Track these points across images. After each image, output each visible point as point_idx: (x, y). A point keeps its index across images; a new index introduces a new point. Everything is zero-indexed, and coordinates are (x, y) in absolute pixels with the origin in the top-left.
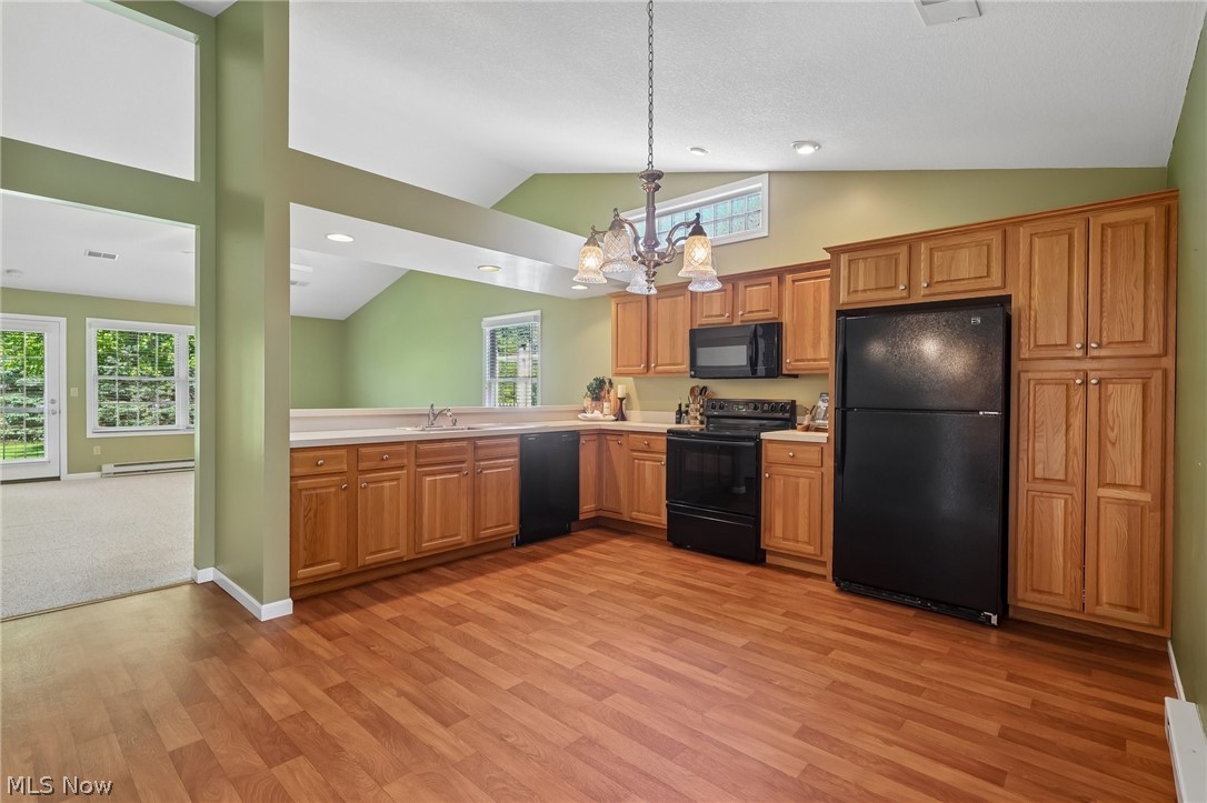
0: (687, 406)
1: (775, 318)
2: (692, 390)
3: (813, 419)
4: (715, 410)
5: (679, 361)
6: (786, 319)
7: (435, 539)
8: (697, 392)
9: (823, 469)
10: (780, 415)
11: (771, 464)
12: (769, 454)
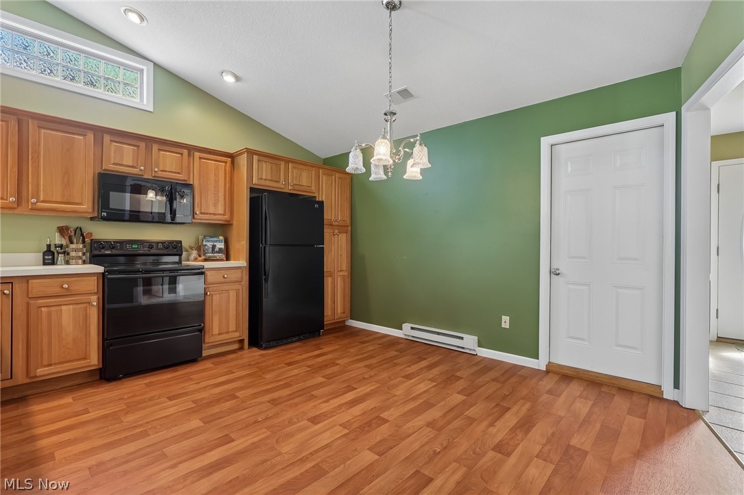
1: (185, 181)
4: (106, 249)
6: (195, 183)
12: (208, 279)
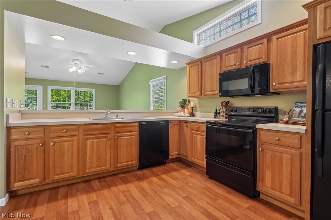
0: (219, 110)
2: (222, 103)
3: (290, 117)
4: (232, 112)
5: (215, 89)
6: (273, 61)
7: (93, 168)
8: (224, 104)
9: (302, 150)
10: (268, 115)
11: (262, 143)
12: (262, 137)
